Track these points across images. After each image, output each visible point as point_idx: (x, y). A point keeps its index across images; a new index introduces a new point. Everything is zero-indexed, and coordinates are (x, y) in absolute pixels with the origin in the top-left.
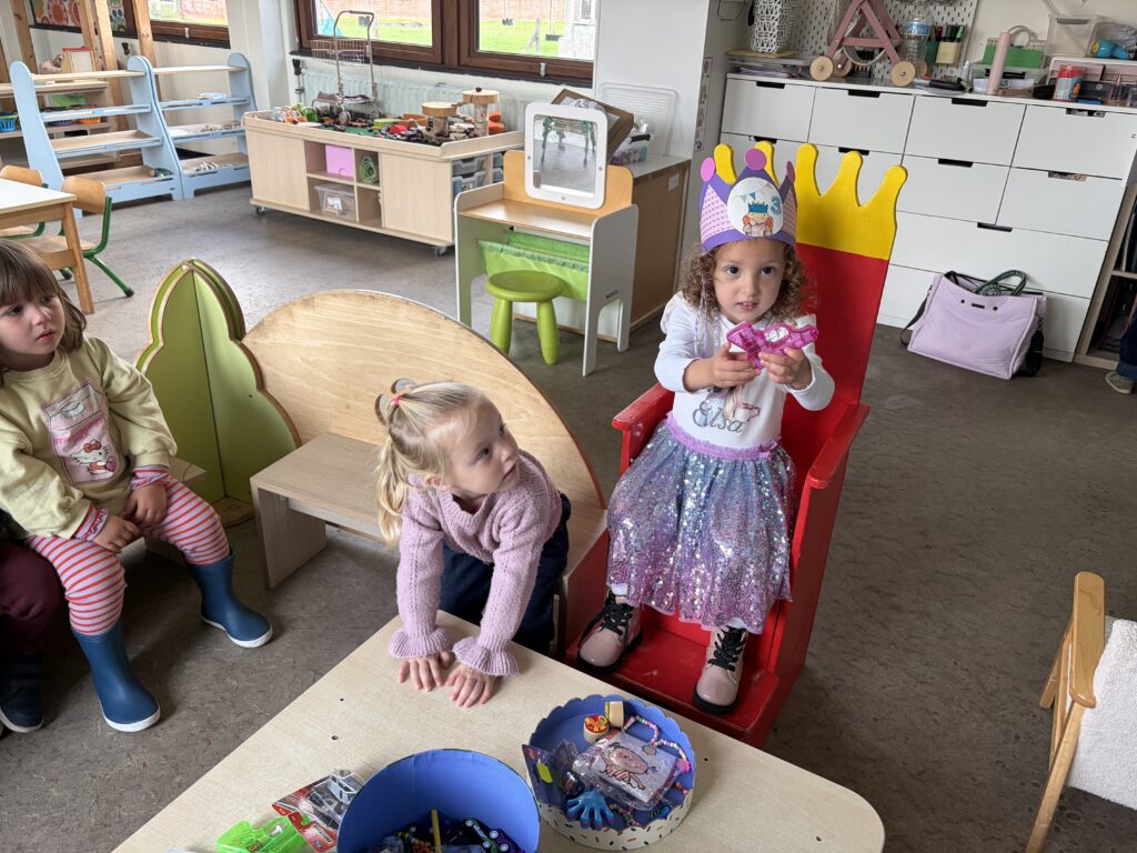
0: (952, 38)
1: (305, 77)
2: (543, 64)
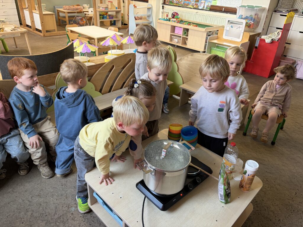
1: (164, 10)
2: (224, 8)
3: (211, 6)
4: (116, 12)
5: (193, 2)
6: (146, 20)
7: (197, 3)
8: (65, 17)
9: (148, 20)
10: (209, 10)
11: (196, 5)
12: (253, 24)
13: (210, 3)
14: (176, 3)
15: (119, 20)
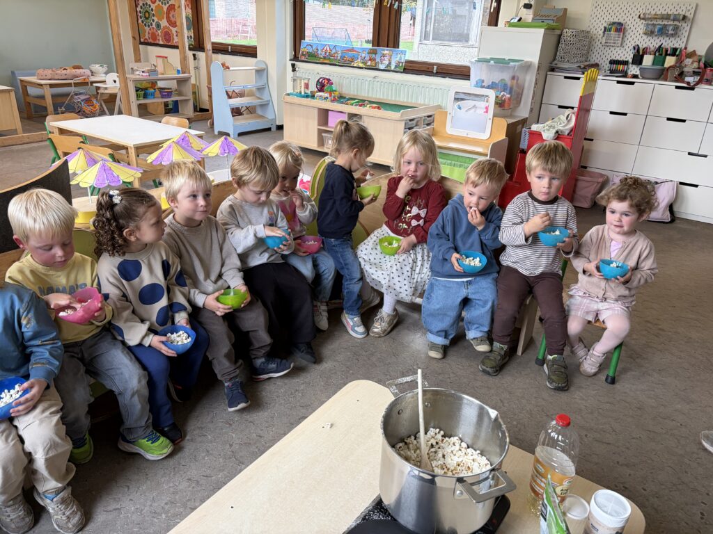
0: (673, 54)
1: (297, 73)
2: (435, 67)
3: (407, 62)
4: (178, 81)
5: (363, 55)
6: (253, 97)
7: (374, 56)
8: (43, 97)
9: (259, 98)
10: (402, 70)
11: (370, 60)
12: (509, 99)
13: (403, 56)
14: (325, 58)
15: (187, 101)
